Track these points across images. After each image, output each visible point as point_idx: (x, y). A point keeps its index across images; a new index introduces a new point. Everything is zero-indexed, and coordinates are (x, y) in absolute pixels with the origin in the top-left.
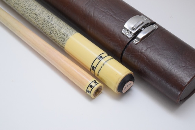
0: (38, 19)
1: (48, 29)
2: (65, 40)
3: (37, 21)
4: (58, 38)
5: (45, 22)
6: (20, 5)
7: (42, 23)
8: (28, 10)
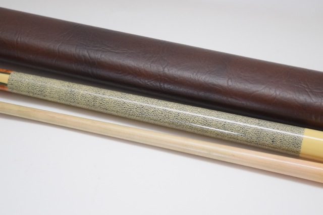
0: (247, 132)
1: (267, 138)
2: (299, 142)
3: (247, 134)
4: (287, 143)
5: (259, 132)
6: (211, 124)
7: (256, 134)
8: (227, 126)
